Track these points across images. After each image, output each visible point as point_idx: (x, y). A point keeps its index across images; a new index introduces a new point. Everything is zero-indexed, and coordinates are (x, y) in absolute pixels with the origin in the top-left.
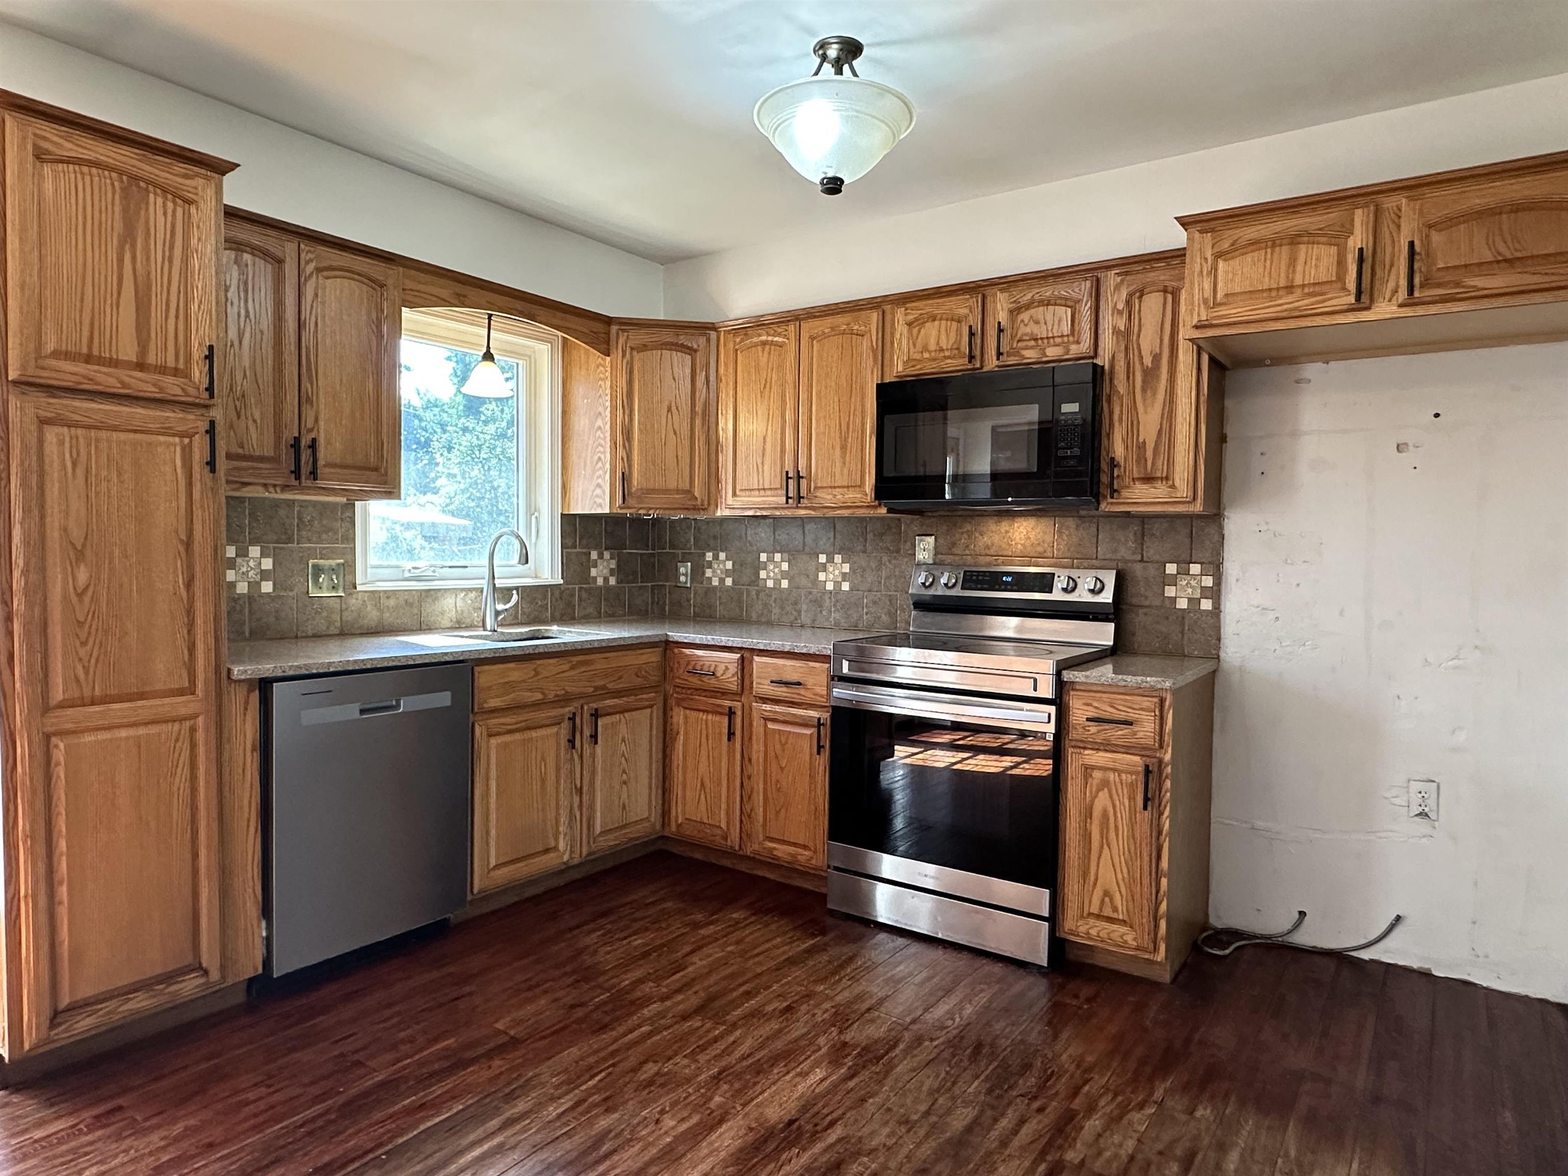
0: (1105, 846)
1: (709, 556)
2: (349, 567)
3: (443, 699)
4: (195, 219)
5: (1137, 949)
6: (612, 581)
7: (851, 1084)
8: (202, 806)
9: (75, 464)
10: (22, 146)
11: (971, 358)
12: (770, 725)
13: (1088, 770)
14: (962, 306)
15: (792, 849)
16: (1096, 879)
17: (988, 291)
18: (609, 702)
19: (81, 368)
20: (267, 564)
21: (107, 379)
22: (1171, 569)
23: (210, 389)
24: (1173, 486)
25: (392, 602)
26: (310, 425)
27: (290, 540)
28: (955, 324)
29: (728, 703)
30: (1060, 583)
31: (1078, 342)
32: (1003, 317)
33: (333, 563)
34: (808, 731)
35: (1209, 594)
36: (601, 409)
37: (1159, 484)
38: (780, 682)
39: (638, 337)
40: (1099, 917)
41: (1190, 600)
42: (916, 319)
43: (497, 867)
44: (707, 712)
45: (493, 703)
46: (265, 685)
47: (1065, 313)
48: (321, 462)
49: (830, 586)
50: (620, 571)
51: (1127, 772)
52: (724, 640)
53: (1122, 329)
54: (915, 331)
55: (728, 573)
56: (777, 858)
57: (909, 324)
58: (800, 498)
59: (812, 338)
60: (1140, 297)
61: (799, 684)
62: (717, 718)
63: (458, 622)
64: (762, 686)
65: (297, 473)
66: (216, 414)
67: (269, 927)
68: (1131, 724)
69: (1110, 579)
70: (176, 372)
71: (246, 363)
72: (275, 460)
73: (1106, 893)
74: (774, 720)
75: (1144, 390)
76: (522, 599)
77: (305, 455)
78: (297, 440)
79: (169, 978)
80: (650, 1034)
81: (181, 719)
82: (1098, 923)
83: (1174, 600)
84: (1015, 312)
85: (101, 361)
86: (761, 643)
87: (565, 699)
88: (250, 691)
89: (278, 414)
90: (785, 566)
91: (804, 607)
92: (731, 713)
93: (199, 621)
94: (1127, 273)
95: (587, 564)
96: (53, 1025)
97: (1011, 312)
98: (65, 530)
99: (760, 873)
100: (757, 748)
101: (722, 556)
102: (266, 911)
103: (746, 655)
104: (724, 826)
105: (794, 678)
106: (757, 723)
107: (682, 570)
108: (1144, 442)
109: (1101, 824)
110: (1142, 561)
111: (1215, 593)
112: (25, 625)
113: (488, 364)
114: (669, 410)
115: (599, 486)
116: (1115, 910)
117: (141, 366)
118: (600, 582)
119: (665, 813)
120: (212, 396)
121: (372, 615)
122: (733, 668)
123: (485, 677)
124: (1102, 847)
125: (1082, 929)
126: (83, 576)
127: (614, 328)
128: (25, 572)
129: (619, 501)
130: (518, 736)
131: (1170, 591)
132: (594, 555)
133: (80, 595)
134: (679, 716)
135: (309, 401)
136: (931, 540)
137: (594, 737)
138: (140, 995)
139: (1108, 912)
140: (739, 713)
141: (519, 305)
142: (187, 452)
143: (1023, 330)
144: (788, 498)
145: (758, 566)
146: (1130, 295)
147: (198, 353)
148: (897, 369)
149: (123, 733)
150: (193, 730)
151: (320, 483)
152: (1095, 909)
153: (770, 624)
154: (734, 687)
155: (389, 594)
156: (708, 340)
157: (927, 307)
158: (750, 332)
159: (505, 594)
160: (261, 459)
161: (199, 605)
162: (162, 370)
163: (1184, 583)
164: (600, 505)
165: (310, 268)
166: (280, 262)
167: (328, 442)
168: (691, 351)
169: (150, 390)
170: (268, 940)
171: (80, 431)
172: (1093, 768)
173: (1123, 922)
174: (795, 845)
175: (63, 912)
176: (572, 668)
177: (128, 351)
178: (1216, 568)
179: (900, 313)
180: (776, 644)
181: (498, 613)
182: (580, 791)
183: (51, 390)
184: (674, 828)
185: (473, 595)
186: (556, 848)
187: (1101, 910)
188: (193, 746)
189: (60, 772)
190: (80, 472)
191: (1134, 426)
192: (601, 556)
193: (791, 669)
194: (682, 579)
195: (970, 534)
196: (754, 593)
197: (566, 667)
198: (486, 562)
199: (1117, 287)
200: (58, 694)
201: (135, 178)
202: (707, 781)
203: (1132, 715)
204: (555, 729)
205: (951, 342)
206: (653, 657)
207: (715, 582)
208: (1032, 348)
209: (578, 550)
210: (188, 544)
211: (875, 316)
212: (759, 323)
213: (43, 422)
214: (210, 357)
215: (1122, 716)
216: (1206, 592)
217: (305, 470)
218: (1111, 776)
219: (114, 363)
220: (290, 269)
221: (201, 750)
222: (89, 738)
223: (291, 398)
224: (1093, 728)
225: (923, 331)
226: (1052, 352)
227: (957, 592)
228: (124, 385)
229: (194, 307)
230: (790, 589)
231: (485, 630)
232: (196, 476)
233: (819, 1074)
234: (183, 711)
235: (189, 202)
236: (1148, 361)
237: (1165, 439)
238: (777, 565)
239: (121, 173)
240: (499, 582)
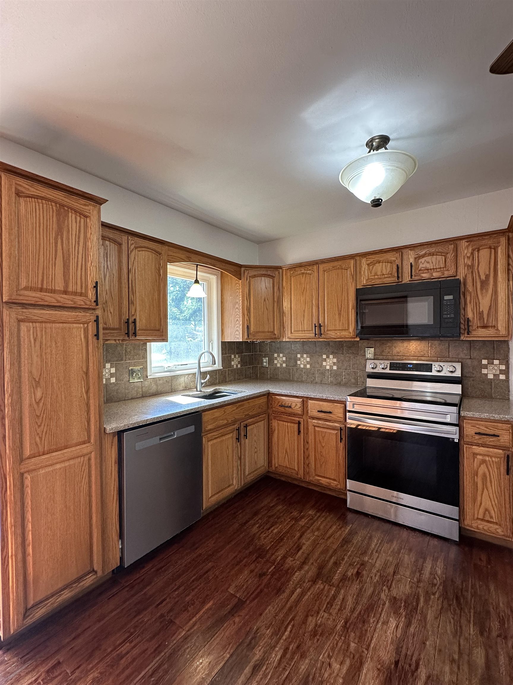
0: (485, 489)
1: (276, 355)
2: (145, 369)
3: (191, 429)
4: (89, 224)
5: (503, 535)
6: (239, 366)
7: (412, 629)
8: (94, 494)
9: (35, 340)
10: (9, 189)
11: (398, 277)
12: (317, 429)
13: (475, 455)
14: (392, 257)
15: (328, 480)
16: (481, 504)
17: (404, 251)
18: (250, 420)
19: (38, 294)
20: (113, 370)
21: (50, 299)
22: (484, 362)
23: (96, 301)
24: (497, 330)
25: (161, 382)
26: (133, 313)
27: (122, 360)
28: (389, 264)
29: (297, 419)
30: (434, 368)
31: (448, 270)
32: (412, 260)
33: (138, 368)
34: (335, 432)
35: (503, 372)
36: (237, 301)
37: (490, 329)
38: (321, 411)
39: (252, 273)
40: (482, 520)
41: (494, 375)
42: (371, 263)
43: (212, 496)
44: (288, 422)
45: (210, 427)
46: (120, 434)
47: (441, 258)
48: (138, 328)
49: (328, 367)
50: (242, 362)
51: (495, 457)
52: (295, 393)
53: (470, 264)
54: (371, 267)
55: (284, 362)
56: (322, 484)
57: (368, 265)
58: (321, 334)
59: (324, 271)
60: (478, 251)
61: (330, 413)
62: (292, 425)
63: (186, 387)
64: (313, 412)
65: (128, 334)
66: (99, 312)
67: (122, 543)
68: (498, 436)
69: (458, 366)
70: (81, 294)
71: (107, 288)
72: (119, 329)
73: (486, 510)
74: (318, 427)
75: (482, 289)
76: (211, 377)
77: (131, 326)
78: (128, 320)
79: (79, 579)
80: (303, 594)
81: (84, 456)
82: (482, 523)
83: (486, 375)
84: (417, 259)
85: (47, 291)
86: (312, 395)
87: (234, 422)
88: (114, 436)
89: (120, 308)
90: (308, 359)
91: (317, 376)
92: (299, 423)
93: (92, 408)
94: (471, 241)
95: (230, 360)
96: (25, 617)
97: (415, 258)
98: (31, 372)
99: (310, 487)
100: (311, 438)
101: (281, 355)
102: (121, 536)
103: (305, 400)
104: (296, 469)
105: (328, 410)
106: (311, 428)
107: (265, 360)
108: (483, 311)
109: (483, 479)
110: (471, 358)
111: (506, 372)
112: (11, 422)
113: (197, 285)
114: (265, 300)
115: (237, 330)
116: (491, 517)
117: (65, 292)
118: (235, 366)
119: (270, 462)
120: (97, 305)
121: (154, 388)
122: (299, 405)
123: (206, 417)
124: (483, 489)
125: (474, 525)
126: (39, 394)
127: (243, 269)
128: (11, 395)
129: (246, 337)
130: (219, 440)
131: (484, 371)
132: (233, 356)
133: (38, 403)
134: (275, 423)
135: (133, 303)
136: (373, 349)
137: (246, 436)
138: (66, 591)
139: (487, 518)
140: (302, 423)
141: (209, 261)
142: (86, 330)
143: (421, 266)
144: (316, 334)
145: (296, 359)
146: (473, 250)
147: (90, 285)
148: (363, 282)
149: (58, 466)
150: (89, 459)
151: (138, 338)
152: (481, 516)
153: (302, 382)
154: (300, 413)
155: (160, 379)
156: (279, 273)
157: (377, 257)
158: (297, 269)
159: (203, 375)
160: (113, 329)
161: (92, 401)
162: (75, 293)
163: (491, 368)
164: (238, 338)
165: (133, 247)
166: (120, 244)
167: (140, 320)
168: (272, 277)
169: (70, 303)
170: (122, 549)
171: (38, 324)
172: (477, 454)
173: (496, 523)
174: (330, 479)
175: (30, 559)
176: (237, 408)
177: (59, 285)
178: (506, 361)
179: (364, 261)
180: (319, 396)
181: (202, 384)
182: (240, 458)
183: (24, 305)
184: (274, 469)
185: (191, 376)
186: (232, 484)
187: (484, 516)
188: (90, 467)
189: (28, 491)
190: (38, 344)
191: (477, 304)
192: (235, 357)
193: (326, 406)
194: (265, 364)
195: (390, 347)
196: (295, 370)
197: (235, 408)
198: (197, 362)
199: (467, 247)
200: (27, 452)
201: (62, 206)
202: (288, 451)
204: (231, 434)
205: (388, 271)
206: (264, 400)
207: (279, 365)
208: (426, 273)
209: (227, 355)
210: (87, 373)
211: (352, 262)
212: (300, 265)
213: (19, 321)
214: (96, 287)
215: (492, 432)
216: (501, 372)
217: (131, 333)
218: (487, 459)
219: (53, 291)
220: (124, 247)
221: (93, 468)
222: (42, 471)
223: (125, 302)
224: (477, 437)
225: (375, 267)
226: (435, 275)
227: (388, 371)
228: (58, 301)
229: (89, 264)
230: (310, 369)
231: (197, 391)
232: (90, 342)
233: (393, 623)
234: (85, 451)
235: (86, 217)
236: (483, 277)
237: (493, 310)
238: (305, 359)
239: (56, 203)
240: (202, 370)
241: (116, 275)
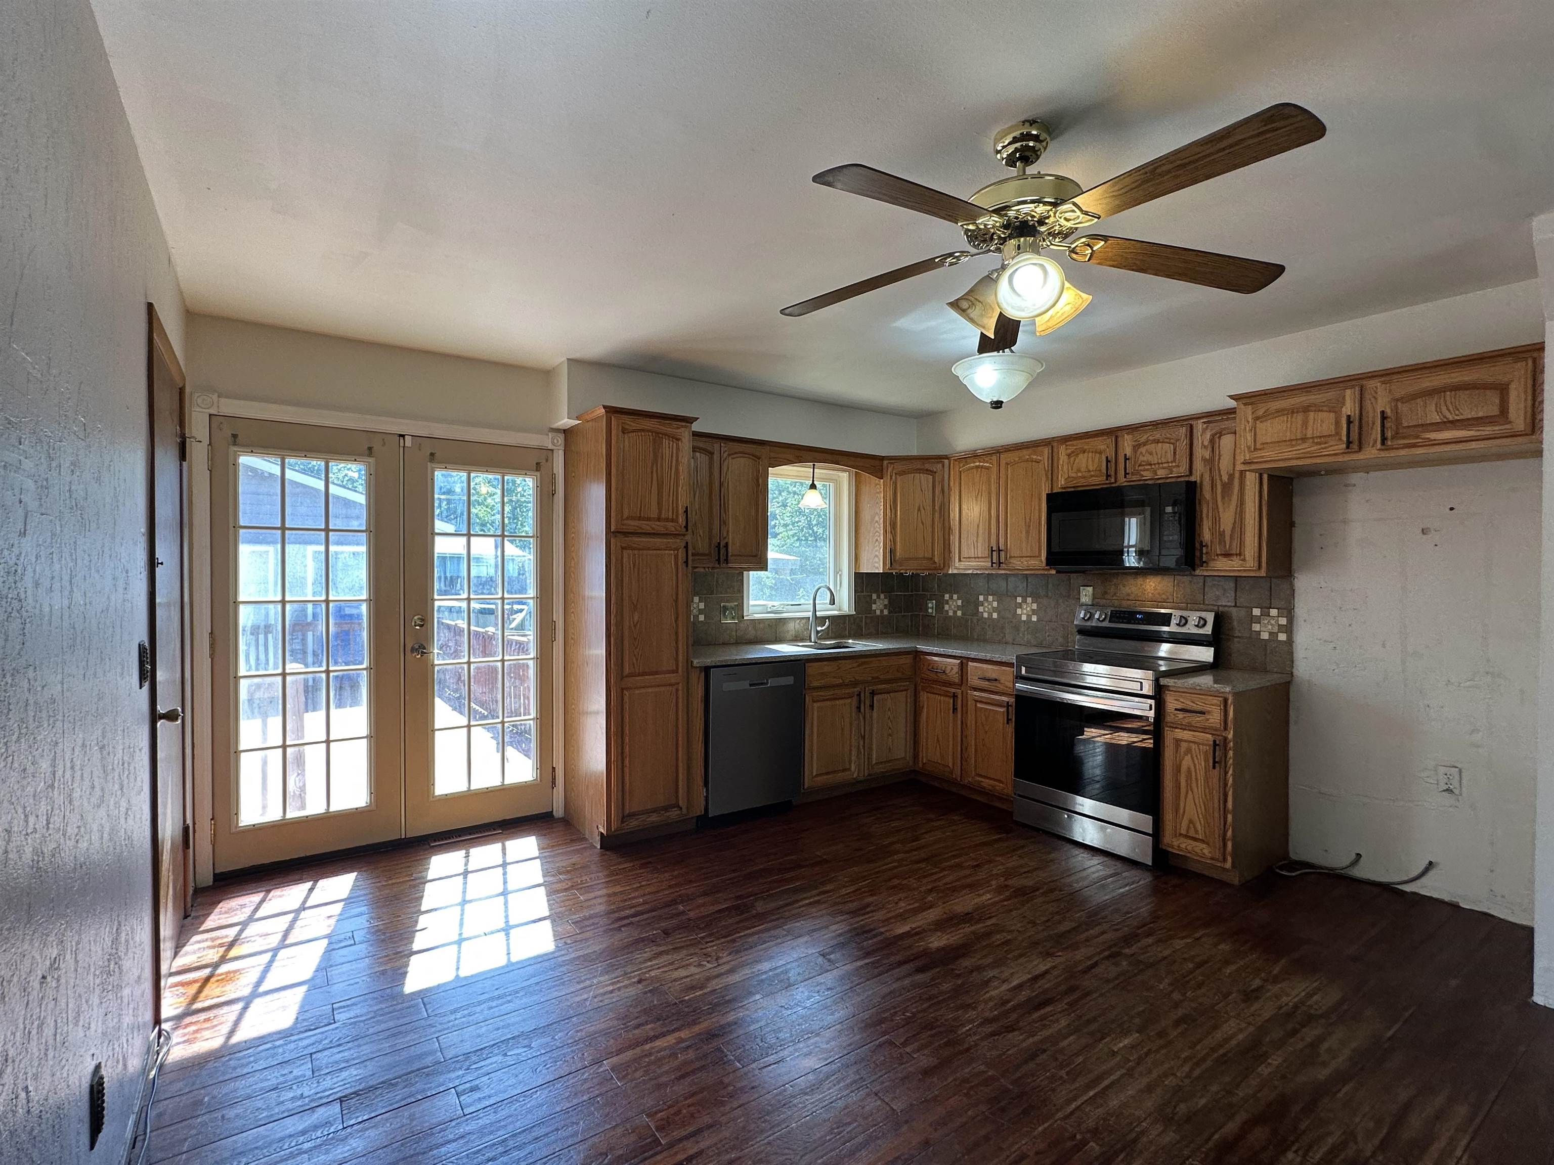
0: (1190, 792)
1: (947, 596)
2: (740, 607)
3: (790, 680)
4: (681, 448)
5: (1212, 859)
6: (886, 612)
8: (680, 726)
9: (634, 566)
10: (618, 429)
11: (1108, 476)
12: (979, 705)
13: (1178, 742)
14: (1102, 444)
15: (992, 782)
16: (1184, 812)
17: (1119, 433)
18: (880, 687)
19: (636, 523)
20: (702, 606)
21: (646, 526)
22: (1256, 612)
23: (686, 527)
24: (1244, 560)
25: (761, 626)
26: (725, 535)
27: (712, 593)
28: (1098, 455)
29: (953, 690)
30: (1174, 621)
31: (1178, 466)
32: (1128, 451)
33: (733, 604)
34: (1002, 710)
35: (1284, 630)
36: (878, 511)
37: (1235, 558)
38: (984, 679)
39: (899, 467)
40: (1186, 836)
41: (1271, 634)
42: (1073, 452)
43: (817, 775)
44: (941, 695)
45: (816, 684)
46: (707, 670)
47: (1169, 448)
48: (730, 554)
49: (1024, 618)
50: (891, 606)
51: (1203, 744)
52: (950, 651)
53: (1208, 457)
54: (1072, 459)
55: (959, 608)
56: (984, 788)
57: (1069, 455)
58: (1000, 563)
59: (1007, 464)
60: (1219, 437)
61: (996, 680)
62: (947, 699)
63: (796, 637)
64: (973, 680)
65: (719, 561)
66: (688, 538)
67: (707, 791)
68: (1204, 713)
69: (1210, 617)
70: (672, 521)
71: (697, 506)
72: (709, 554)
73: (1191, 821)
74: (981, 702)
75: (1223, 498)
76: (831, 623)
77: (723, 551)
78: (719, 543)
79: (666, 808)
81: (671, 685)
82: (1185, 840)
83: (1259, 633)
84: (1136, 448)
85: (645, 519)
86: (973, 654)
87: (855, 684)
88: (701, 671)
89: (711, 530)
90: (995, 604)
91: (1007, 631)
92: (955, 696)
93: (680, 638)
94: (1208, 422)
95: (871, 602)
96: (622, 822)
97: (1134, 447)
98: (630, 597)
99: (974, 797)
100: (971, 718)
101: (955, 597)
102: (706, 784)
103: (964, 662)
104: (951, 765)
105: (994, 676)
106: (971, 703)
107: (930, 605)
108: (1224, 531)
109: (1187, 777)
110: (1235, 606)
111: (1289, 629)
112: (615, 640)
113: (813, 491)
114: (919, 510)
115: (876, 556)
116: (1196, 832)
117: (659, 519)
118: (878, 612)
119: (916, 756)
120: (687, 530)
121: (751, 633)
122: (956, 669)
123: (811, 669)
124: (1187, 793)
125: (1175, 843)
126: (636, 618)
127: (885, 462)
128: (616, 616)
129: (888, 565)
130: (828, 703)
131: (1256, 627)
132: (874, 596)
133: (635, 626)
134: (924, 696)
135: (725, 523)
136: (1090, 589)
137: (872, 707)
138: (655, 815)
139: (1192, 833)
140: (960, 696)
141: (829, 457)
142: (676, 557)
143: (1142, 458)
144: (992, 563)
145: (978, 604)
146: (1213, 436)
147: (681, 511)
148: (1061, 483)
149: (650, 690)
150: (677, 690)
151: (730, 565)
152: (1183, 832)
153: (985, 641)
154: (957, 681)
155: (761, 621)
156: (943, 466)
157: (1079, 444)
158: (968, 460)
159: (821, 620)
160: (703, 555)
161: (680, 630)
162: (667, 520)
163: (1266, 622)
164: (877, 568)
165: (726, 455)
166: (712, 453)
167: (733, 543)
168: (932, 473)
169: (662, 530)
170: (707, 798)
171: (636, 552)
172: (1181, 740)
173: (1202, 841)
174: (995, 780)
175: (627, 770)
176: (859, 666)
177: (654, 515)
178: (1289, 612)
179: (1063, 447)
180: (981, 655)
181: (818, 632)
182: (864, 738)
183: (626, 534)
184: (921, 765)
185: (804, 621)
186: (849, 769)
187: (1188, 832)
188: (677, 698)
189: (627, 706)
190: (636, 570)
191: (1216, 520)
192: (878, 597)
193: (991, 670)
194: (930, 611)
195: (1116, 586)
196: (975, 621)
197: (855, 665)
198: (812, 602)
199: (1204, 430)
200: (627, 671)
201: (657, 433)
202: (941, 739)
203: (1207, 708)
204: (849, 701)
205: (1096, 466)
206: (907, 660)
207: (951, 613)
208: (1147, 470)
209: (864, 593)
210: (676, 601)
211: (1046, 451)
212: (974, 455)
213: (623, 548)
214: (686, 511)
215: (1199, 708)
216: (1281, 628)
217: (722, 558)
218: (1193, 746)
219: (649, 519)
220: (716, 457)
221: (680, 701)
222: (637, 692)
223: (716, 522)
224: (1181, 715)
225: (1077, 461)
226: (1161, 473)
227: (1106, 624)
228: (653, 529)
229: (680, 489)
230: (998, 620)
231: (811, 641)
232: (680, 570)
234: (673, 681)
235: (678, 440)
236: (1225, 478)
237: (1238, 529)
238: (990, 603)
239: (652, 432)
240: (818, 614)
241: (707, 492)
